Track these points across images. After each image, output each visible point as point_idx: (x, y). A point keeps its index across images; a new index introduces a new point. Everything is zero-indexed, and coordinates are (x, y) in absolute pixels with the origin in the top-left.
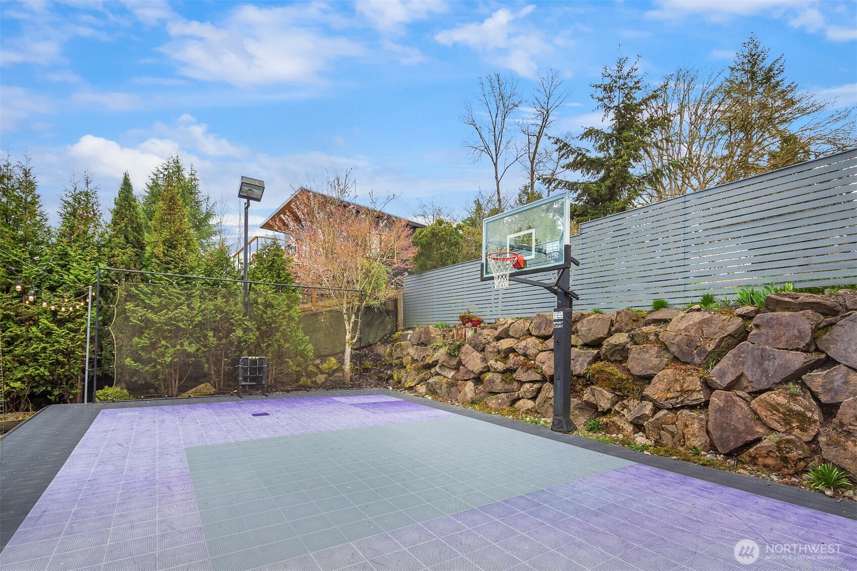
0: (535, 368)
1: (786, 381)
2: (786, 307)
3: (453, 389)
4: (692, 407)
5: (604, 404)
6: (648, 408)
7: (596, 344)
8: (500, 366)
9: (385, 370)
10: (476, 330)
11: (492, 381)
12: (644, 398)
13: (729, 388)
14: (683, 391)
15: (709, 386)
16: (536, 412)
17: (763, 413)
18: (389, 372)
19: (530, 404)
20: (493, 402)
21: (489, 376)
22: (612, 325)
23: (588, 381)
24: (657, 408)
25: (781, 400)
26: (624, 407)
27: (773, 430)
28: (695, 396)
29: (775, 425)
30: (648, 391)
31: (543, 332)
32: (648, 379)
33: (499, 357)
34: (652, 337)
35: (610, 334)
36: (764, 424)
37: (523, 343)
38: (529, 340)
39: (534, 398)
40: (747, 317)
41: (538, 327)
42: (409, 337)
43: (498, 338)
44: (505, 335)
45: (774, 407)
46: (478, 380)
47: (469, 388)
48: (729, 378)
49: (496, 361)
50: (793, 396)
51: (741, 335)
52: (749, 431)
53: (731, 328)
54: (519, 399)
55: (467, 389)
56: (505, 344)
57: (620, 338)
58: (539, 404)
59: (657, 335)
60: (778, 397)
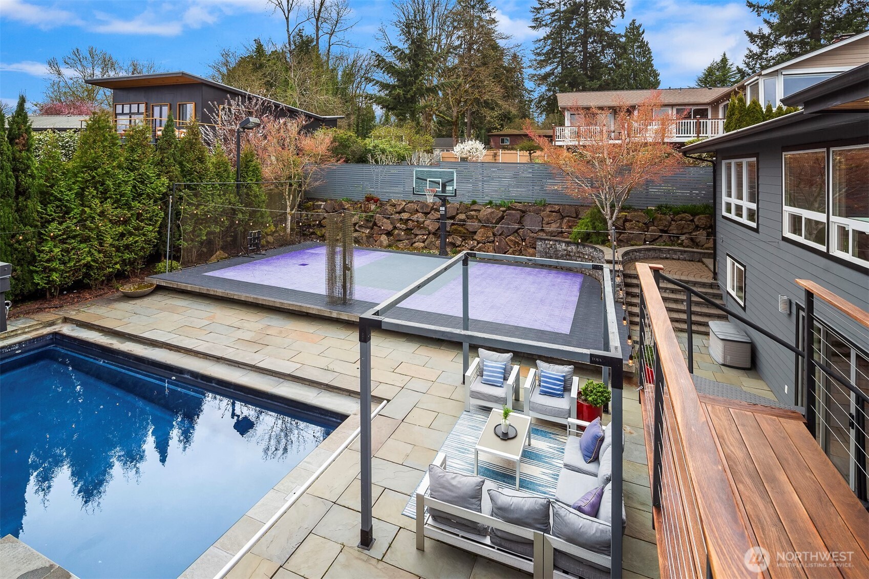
0: (424, 228)
1: (514, 233)
2: (514, 209)
3: (371, 239)
4: (490, 242)
5: (458, 243)
6: (476, 242)
7: (453, 218)
8: (403, 226)
9: (306, 229)
10: (376, 205)
11: (399, 235)
12: (473, 240)
13: (500, 235)
14: (487, 237)
15: (494, 235)
16: (426, 248)
17: (509, 243)
18: (311, 230)
19: (422, 245)
20: (401, 245)
21: (396, 232)
22: (458, 209)
23: (449, 234)
24: (478, 243)
25: (513, 238)
26: (466, 243)
27: (511, 247)
28: (491, 238)
29: (512, 246)
30: (475, 237)
31: (425, 211)
32: (475, 233)
33: (401, 222)
34: (475, 217)
35: (457, 214)
36: (510, 246)
37: (416, 216)
38: (419, 214)
39: (424, 242)
40: (504, 212)
41: (422, 208)
42: (322, 207)
43: (399, 213)
44: (403, 211)
45: (511, 241)
46: (389, 234)
47: (384, 239)
48: (500, 232)
49: (401, 224)
50: (516, 238)
51: (502, 218)
52: (506, 248)
53: (500, 215)
54: (415, 242)
55: (382, 239)
56: (405, 216)
57: (462, 216)
58: (428, 244)
59: (477, 216)
60: (512, 238)
